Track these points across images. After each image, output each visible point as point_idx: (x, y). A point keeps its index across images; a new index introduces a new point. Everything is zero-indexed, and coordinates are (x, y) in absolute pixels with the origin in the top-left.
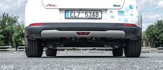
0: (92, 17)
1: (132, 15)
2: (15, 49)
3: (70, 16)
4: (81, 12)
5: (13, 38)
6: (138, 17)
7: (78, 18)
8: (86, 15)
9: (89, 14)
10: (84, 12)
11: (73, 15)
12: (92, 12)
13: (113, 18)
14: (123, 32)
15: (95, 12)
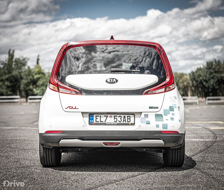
0: (122, 122)
1: (172, 119)
2: (24, 100)
3: (95, 122)
4: (109, 115)
5: (22, 86)
6: (180, 121)
7: (105, 124)
8: (116, 120)
9: (119, 119)
10: (113, 115)
11: (98, 120)
12: (123, 116)
13: (149, 124)
14: (161, 142)
15: (126, 116)
